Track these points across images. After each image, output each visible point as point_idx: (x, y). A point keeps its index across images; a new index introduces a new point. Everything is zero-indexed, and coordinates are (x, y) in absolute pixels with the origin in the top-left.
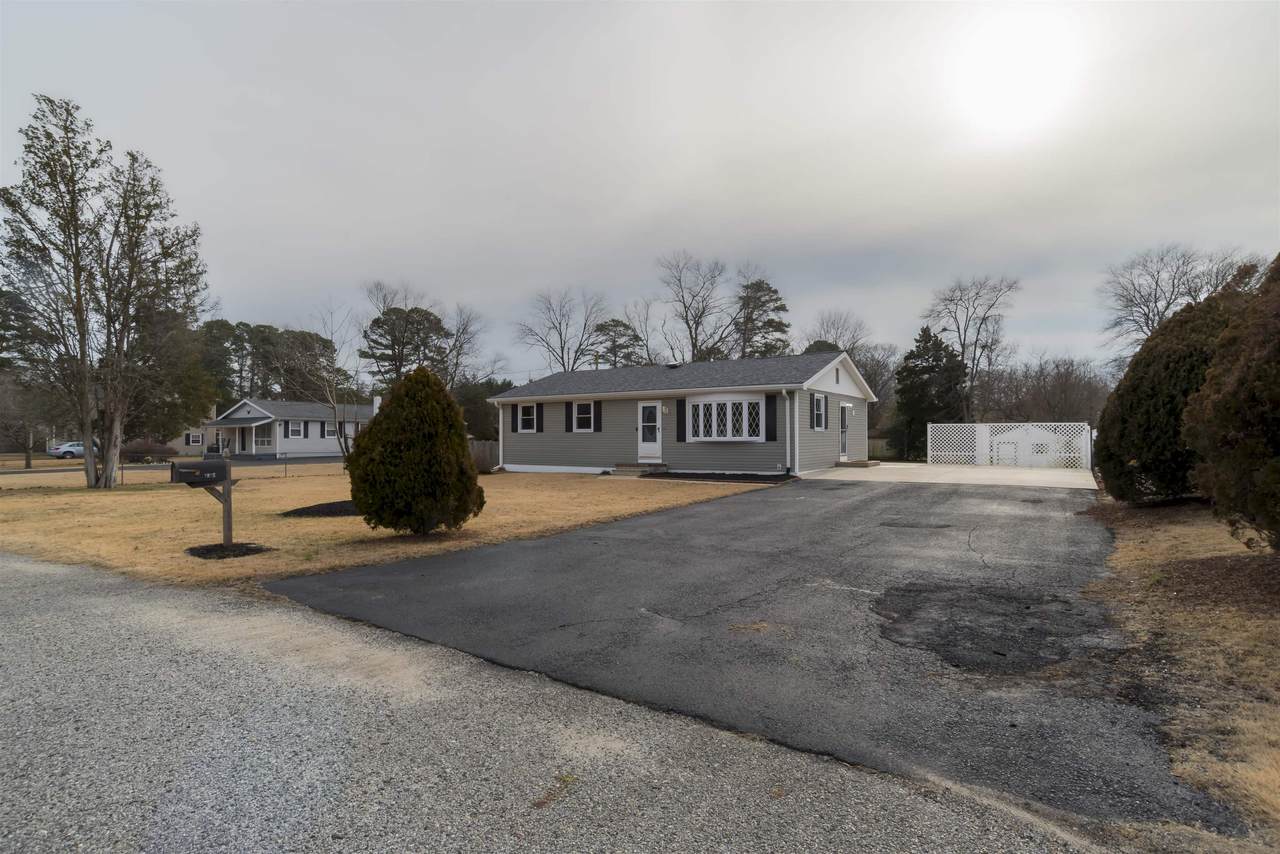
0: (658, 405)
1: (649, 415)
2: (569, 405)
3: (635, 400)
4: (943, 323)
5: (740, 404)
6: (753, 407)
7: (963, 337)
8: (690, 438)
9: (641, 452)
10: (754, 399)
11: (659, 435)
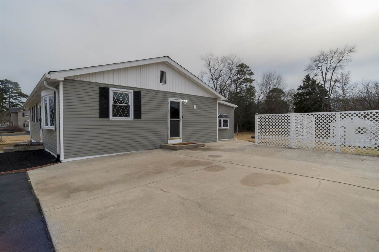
4: (315, 72)
7: (324, 78)
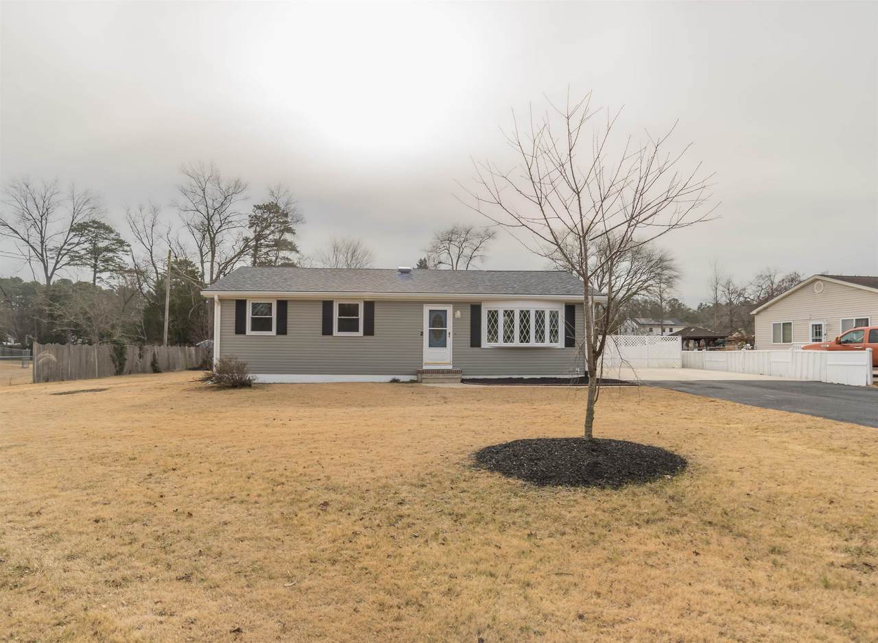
0: (449, 309)
1: (438, 319)
2: (327, 305)
3: (420, 303)
5: (543, 312)
6: (554, 315)
8: (485, 344)
9: (426, 359)
10: (555, 307)
11: (449, 340)
